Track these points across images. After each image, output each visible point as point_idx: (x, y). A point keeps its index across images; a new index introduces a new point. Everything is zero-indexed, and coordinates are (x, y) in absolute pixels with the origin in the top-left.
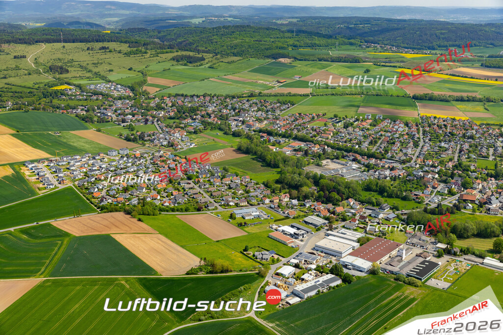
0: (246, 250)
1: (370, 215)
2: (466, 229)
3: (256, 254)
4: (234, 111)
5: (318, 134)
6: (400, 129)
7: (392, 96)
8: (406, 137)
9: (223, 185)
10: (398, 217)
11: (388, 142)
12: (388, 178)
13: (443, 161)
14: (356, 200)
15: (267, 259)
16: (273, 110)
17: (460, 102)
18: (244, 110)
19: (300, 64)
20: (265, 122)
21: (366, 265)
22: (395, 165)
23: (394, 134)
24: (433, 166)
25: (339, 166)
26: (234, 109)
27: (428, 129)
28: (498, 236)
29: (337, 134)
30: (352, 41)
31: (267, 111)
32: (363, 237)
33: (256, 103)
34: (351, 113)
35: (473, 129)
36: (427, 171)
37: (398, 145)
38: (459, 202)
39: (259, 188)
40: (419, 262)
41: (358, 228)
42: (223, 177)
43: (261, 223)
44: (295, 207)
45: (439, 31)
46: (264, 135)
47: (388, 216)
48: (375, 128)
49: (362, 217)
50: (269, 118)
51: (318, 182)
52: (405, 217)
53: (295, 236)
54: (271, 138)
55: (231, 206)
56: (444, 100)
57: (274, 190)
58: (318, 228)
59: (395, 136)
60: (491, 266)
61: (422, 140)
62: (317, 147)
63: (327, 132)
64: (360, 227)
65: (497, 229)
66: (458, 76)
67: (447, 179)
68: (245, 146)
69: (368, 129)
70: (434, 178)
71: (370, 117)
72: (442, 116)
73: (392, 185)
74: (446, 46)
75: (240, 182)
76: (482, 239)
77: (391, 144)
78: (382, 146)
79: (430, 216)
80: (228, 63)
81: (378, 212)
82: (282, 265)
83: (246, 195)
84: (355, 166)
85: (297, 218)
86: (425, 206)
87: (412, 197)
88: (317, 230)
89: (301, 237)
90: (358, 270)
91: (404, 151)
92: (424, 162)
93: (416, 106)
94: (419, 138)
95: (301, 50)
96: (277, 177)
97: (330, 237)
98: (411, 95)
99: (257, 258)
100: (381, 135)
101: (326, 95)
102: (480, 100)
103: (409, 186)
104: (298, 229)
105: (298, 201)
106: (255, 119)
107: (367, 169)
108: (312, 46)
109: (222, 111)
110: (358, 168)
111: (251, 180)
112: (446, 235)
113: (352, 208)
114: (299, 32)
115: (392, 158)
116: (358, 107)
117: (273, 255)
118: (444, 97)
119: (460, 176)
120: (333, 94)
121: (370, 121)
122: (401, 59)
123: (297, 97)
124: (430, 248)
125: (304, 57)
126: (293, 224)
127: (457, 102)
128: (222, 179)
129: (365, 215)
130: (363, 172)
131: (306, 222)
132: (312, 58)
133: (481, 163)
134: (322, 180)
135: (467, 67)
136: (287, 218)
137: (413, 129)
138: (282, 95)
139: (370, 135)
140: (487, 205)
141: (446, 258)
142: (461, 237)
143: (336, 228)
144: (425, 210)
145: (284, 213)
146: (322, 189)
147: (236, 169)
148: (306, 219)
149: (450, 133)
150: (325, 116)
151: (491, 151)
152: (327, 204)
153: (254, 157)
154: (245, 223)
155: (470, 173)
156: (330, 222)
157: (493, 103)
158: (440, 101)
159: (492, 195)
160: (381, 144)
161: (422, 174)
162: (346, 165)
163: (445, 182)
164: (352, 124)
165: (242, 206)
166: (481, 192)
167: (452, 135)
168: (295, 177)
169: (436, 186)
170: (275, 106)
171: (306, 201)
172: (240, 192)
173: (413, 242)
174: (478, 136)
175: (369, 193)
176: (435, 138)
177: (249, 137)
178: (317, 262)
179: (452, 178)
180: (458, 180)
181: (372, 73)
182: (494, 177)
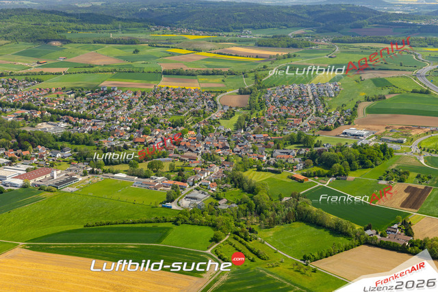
1: (51, 156)
5: (46, 103)
6: (125, 97)
11: (105, 106)
14: (45, 147)
17: (205, 76)
19: (71, 47)
22: (101, 123)
27: (150, 96)
31: (10, 88)
32: (31, 168)
40: (64, 178)
41: (33, 164)
47: (64, 155)
48: (102, 97)
49: (41, 157)
56: (191, 75)
59: (116, 102)
60: (117, 177)
62: (39, 113)
63: (54, 101)
64: (36, 163)
66: (225, 54)
67: (134, 130)
70: (125, 130)
71: (105, 89)
72: (175, 87)
74: (241, 28)
84: (63, 125)
87: (96, 143)
90: (13, 186)
92: (126, 119)
93: (160, 80)
97: (5, 170)
98: (162, 71)
101: (79, 73)
107: (72, 127)
115: (100, 118)
116: (103, 82)
123: (49, 75)
130: (68, 129)
132: (87, 41)
137: (136, 97)
138: (34, 74)
142: (109, 165)
143: (15, 165)
146: (18, 140)
150: (64, 90)
152: (17, 150)
156: (12, 161)
158: (186, 75)
162: (58, 125)
163: (132, 132)
164: (84, 95)
174: (191, 99)
175: (60, 142)
179: (139, 129)
180: (142, 130)
181: (141, 53)
182: (174, 127)
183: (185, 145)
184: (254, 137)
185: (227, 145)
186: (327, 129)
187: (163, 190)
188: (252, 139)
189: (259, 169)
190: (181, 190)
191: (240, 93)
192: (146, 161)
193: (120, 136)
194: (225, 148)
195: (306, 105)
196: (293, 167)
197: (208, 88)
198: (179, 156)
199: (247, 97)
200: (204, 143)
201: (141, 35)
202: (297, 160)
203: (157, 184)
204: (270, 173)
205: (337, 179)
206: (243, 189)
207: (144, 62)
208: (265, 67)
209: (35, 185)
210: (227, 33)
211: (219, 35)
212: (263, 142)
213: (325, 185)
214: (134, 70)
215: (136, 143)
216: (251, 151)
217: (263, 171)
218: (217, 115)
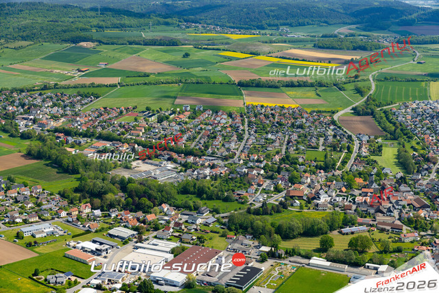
0: (36, 274)
1: (186, 221)
2: (291, 229)
3: (49, 277)
4: (23, 107)
5: (127, 131)
6: (223, 121)
7: (214, 83)
8: (229, 129)
9: (7, 198)
10: (218, 221)
11: (208, 136)
12: (208, 178)
13: (269, 155)
14: (170, 205)
15: (62, 282)
16: (73, 105)
17: (290, 88)
18: (35, 106)
19: (106, 49)
20: (63, 119)
21: (179, 278)
22: (215, 162)
23: (216, 127)
24: (259, 161)
25: (153, 167)
26: (23, 105)
27: (253, 119)
28: (326, 233)
29: (149, 129)
30: (169, 20)
31: (65, 106)
32: (177, 247)
33: (51, 98)
34: (166, 105)
35: (302, 118)
36: (252, 168)
37: (220, 139)
38: (285, 199)
39: (53, 199)
40: (240, 270)
41: (172, 237)
42: (8, 189)
43: (55, 241)
44: (98, 219)
45: (268, 8)
46: (60, 135)
47: (207, 221)
48: (193, 121)
49: (177, 224)
50: (67, 115)
51: (126, 188)
52: (227, 220)
53: (97, 252)
54: (69, 138)
55: (17, 223)
56: (272, 86)
57: (72, 200)
58: (125, 241)
59: (217, 129)
60: (317, 266)
61: (247, 132)
62: (126, 146)
63: (137, 128)
64: (175, 236)
65: (324, 225)
66: (289, 59)
67: (273, 175)
68: (36, 149)
69: (186, 123)
70: (259, 174)
71: (188, 109)
72: (270, 105)
73: (212, 185)
74: (277, 25)
75: (29, 194)
76: (309, 238)
77: (212, 138)
78: (202, 141)
79: (253, 216)
80: (15, 48)
81: (195, 217)
82: (80, 288)
83: (37, 208)
84: (170, 166)
85: (100, 231)
86: (249, 206)
87: (235, 197)
88: (124, 244)
89: (105, 253)
90: (171, 285)
91: (227, 146)
92: (248, 156)
93: (242, 95)
94: (243, 130)
95: (108, 31)
96: (76, 184)
97: (139, 250)
98: (236, 82)
99: (49, 283)
100: (201, 129)
101: (138, 84)
102: (312, 85)
103: (231, 184)
104: (101, 244)
105: (101, 211)
106: (49, 117)
107: (184, 169)
108: (121, 27)
109: (7, 108)
110: (174, 168)
111: (44, 190)
112: (270, 236)
113: (166, 215)
114: (105, 10)
115: (213, 154)
116: (175, 98)
117: (70, 277)
118: (273, 83)
119: (287, 170)
120: (146, 84)
121: (188, 114)
122: (225, 41)
123: (103, 88)
124: (254, 253)
125: (111, 41)
126: (95, 239)
127: (287, 88)
128: (6, 191)
129: (181, 222)
130: (180, 172)
131: (111, 236)
132: (120, 42)
133: (311, 154)
134: (130, 185)
135: (299, 48)
136: (88, 232)
137: (237, 121)
138: (84, 86)
139: (188, 129)
140: (315, 201)
141: (270, 262)
142: (286, 237)
143: (147, 239)
144: (249, 211)
145: (84, 226)
146: (130, 196)
147: (25, 178)
148: (111, 232)
149: (277, 123)
150: (136, 110)
151: (322, 140)
152: (136, 212)
153: (48, 162)
154: (35, 243)
155: (298, 166)
156: (140, 233)
157: (325, 88)
158: (269, 87)
159: (321, 189)
160: (200, 139)
161: (246, 170)
162: (160, 166)
163: (271, 178)
164: (167, 118)
165: (32, 223)
166: (309, 186)
167: (280, 125)
168: (98, 182)
169: (261, 183)
170: (75, 100)
171: (111, 210)
172: (30, 205)
173: (234, 248)
174: (308, 124)
175: (186, 196)
176: (262, 129)
177: (41, 139)
178: (123, 280)
180: (285, 175)
181: (192, 58)
185: (426, 202)
191: (357, 113)
193: (259, 186)
197: (311, 106)
198: (374, 223)
201: (177, 34)
208: (357, 76)
209: (202, 282)
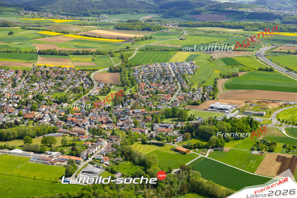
6: (9, 76)
8: (9, 80)
13: (26, 95)
17: (74, 56)
27: (32, 74)
28: (34, 137)
36: (10, 103)
38: (21, 120)
60: (15, 154)
66: (89, 36)
67: (21, 106)
70: (13, 106)
72: (51, 66)
92: (12, 96)
93: (36, 60)
94: (20, 81)
98: (38, 51)
102: (92, 54)
118: (64, 52)
119: (32, 104)
135: (102, 29)
140: (40, 121)
151: (71, 87)
157: (101, 56)
159: (48, 114)
161: (5, 104)
169: (11, 111)
179: (26, 105)
180: (29, 106)
181: (15, 35)
182: (58, 103)
183: (72, 120)
184: (133, 112)
185: (110, 120)
186: (195, 104)
187: (60, 165)
188: (131, 114)
189: (144, 143)
190: (77, 165)
191: (111, 71)
192: (38, 136)
193: (9, 113)
194: (108, 122)
195: (171, 82)
196: (173, 140)
197: (81, 66)
198: (69, 131)
199: (117, 75)
200: (88, 118)
201: (12, 19)
202: (175, 133)
203: (53, 159)
204: (154, 146)
205: (215, 150)
206: (134, 162)
207: (19, 43)
208: (127, 48)
210: (87, 18)
211: (82, 19)
212: (142, 116)
213: (206, 156)
214: (12, 50)
215: (26, 119)
216: (133, 125)
217: (147, 144)
218: (95, 91)
